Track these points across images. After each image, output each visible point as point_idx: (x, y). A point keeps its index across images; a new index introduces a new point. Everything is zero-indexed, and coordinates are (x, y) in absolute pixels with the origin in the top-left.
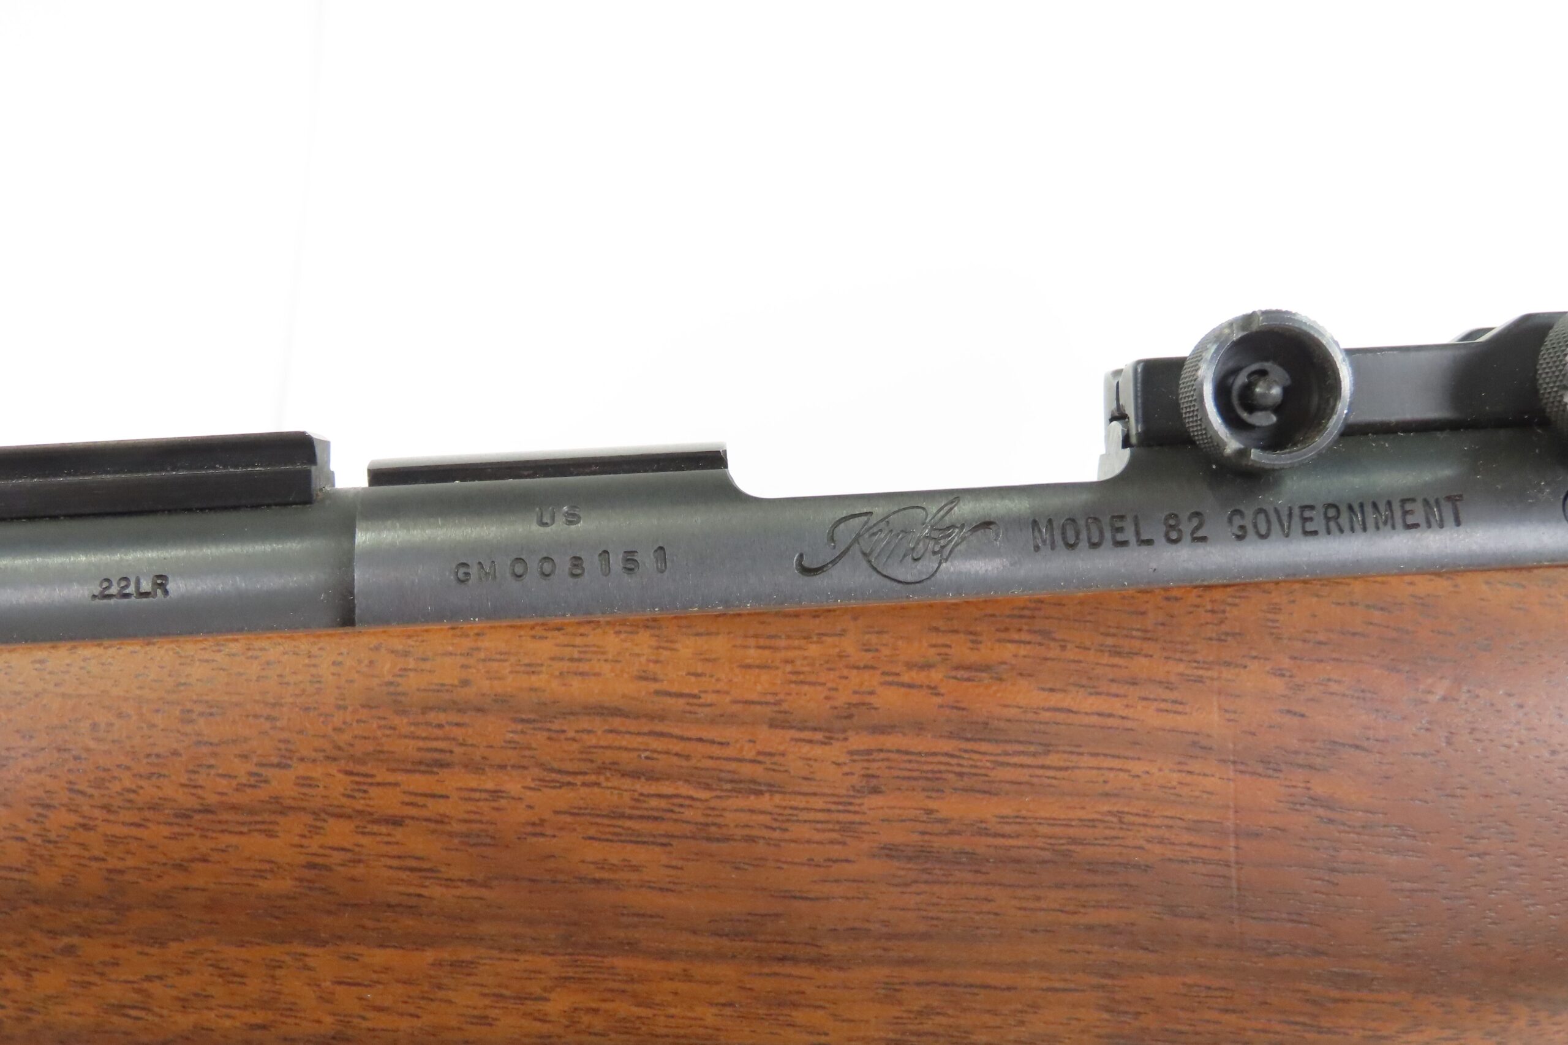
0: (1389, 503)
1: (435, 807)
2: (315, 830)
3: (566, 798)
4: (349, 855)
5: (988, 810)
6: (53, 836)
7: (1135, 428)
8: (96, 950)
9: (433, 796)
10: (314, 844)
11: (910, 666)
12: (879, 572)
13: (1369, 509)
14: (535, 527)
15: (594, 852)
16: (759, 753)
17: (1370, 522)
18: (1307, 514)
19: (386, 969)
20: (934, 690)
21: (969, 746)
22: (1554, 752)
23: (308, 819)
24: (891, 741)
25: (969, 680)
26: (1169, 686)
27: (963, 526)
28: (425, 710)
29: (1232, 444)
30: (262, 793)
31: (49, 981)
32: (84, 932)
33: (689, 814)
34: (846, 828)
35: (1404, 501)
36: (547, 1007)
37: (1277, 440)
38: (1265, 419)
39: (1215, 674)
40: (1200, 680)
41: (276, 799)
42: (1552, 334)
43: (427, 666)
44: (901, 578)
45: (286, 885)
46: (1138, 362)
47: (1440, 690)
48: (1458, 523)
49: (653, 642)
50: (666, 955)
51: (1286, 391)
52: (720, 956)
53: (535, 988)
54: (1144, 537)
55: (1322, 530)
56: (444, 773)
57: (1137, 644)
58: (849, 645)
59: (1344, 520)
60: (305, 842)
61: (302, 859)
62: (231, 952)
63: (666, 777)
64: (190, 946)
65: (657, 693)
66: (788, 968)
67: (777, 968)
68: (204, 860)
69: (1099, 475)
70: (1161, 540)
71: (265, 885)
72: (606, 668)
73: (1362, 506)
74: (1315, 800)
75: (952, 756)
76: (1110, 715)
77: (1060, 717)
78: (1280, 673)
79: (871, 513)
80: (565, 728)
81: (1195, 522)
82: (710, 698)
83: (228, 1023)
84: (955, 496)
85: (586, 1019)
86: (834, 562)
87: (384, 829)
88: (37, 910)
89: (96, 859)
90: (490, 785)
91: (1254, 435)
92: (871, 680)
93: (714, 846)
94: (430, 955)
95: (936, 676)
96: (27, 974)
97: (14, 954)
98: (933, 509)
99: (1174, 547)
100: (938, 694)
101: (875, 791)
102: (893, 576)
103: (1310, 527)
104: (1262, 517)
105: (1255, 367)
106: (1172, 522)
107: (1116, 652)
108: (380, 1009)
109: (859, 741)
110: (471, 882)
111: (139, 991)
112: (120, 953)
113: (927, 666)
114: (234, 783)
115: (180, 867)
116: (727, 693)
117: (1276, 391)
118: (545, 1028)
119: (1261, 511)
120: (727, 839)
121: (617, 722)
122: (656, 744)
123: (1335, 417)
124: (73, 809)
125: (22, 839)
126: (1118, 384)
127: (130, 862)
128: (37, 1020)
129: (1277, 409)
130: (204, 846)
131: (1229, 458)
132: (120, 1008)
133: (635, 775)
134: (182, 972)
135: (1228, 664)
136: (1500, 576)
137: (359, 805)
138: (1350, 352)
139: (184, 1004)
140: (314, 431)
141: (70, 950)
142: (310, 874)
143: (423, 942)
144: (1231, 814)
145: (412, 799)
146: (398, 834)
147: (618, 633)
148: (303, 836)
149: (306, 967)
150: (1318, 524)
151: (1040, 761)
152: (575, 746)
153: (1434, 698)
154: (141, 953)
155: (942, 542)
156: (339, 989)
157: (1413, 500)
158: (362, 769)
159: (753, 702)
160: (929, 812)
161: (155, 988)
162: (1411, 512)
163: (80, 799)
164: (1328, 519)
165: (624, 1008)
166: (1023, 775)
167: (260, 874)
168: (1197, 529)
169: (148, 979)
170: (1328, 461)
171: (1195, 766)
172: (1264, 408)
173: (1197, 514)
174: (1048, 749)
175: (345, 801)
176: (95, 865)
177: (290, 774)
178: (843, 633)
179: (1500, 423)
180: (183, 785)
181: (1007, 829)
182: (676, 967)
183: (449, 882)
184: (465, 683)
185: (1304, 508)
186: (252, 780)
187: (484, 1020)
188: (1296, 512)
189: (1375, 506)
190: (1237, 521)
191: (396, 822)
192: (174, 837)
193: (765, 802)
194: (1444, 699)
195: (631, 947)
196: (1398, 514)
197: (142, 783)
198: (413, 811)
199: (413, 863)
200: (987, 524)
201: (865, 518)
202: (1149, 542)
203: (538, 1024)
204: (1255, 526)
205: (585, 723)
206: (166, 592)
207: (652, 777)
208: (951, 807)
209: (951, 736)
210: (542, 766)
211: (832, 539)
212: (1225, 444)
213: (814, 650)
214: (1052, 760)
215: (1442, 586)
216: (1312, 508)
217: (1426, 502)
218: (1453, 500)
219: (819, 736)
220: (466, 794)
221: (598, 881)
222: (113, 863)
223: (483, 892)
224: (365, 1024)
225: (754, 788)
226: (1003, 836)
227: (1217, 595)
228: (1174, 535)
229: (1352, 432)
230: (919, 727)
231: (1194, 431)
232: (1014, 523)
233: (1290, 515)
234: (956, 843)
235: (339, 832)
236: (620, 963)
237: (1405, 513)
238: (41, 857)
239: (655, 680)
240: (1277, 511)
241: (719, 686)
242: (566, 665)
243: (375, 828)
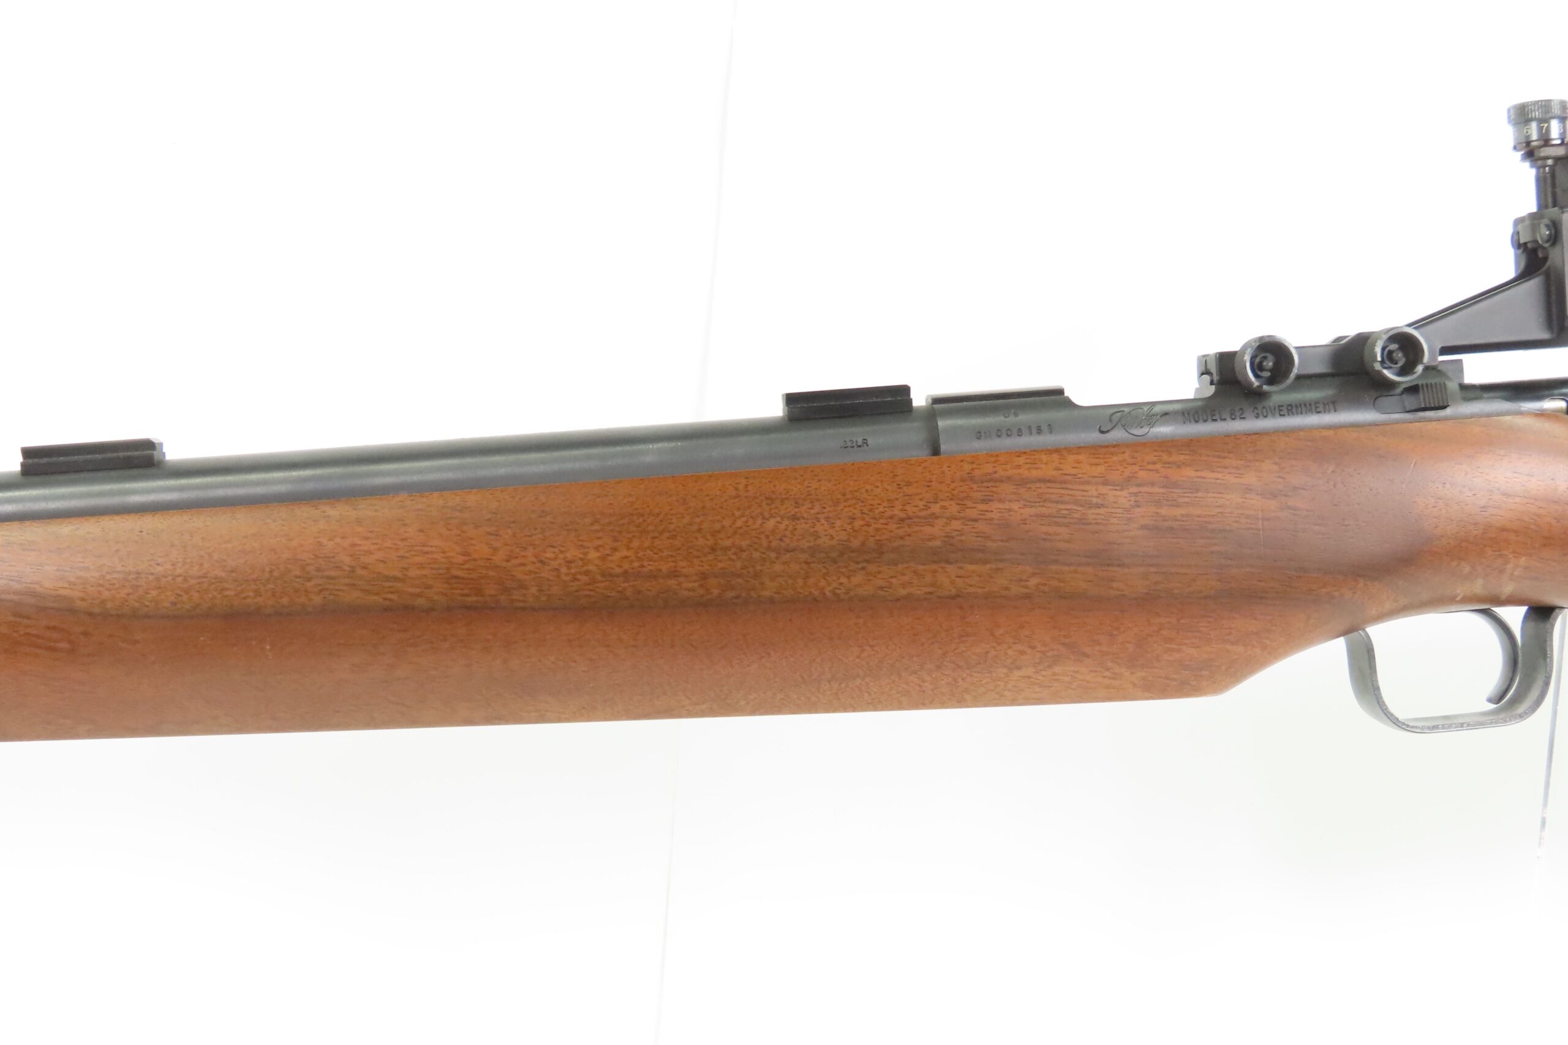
0: (1310, 404)
1: (989, 515)
2: (947, 524)
3: (1032, 511)
4: (960, 533)
5: (1178, 512)
6: (856, 529)
7: (1216, 378)
8: (872, 568)
9: (987, 511)
10: (948, 529)
11: (1149, 463)
12: (1129, 433)
13: (1303, 406)
14: (1002, 418)
15: (1044, 529)
16: (1099, 494)
17: (1304, 412)
18: (1281, 408)
19: (973, 572)
20: (1157, 471)
21: (1169, 490)
22: (1371, 490)
23: (945, 520)
24: (1144, 489)
25: (1169, 468)
26: (1238, 468)
27: (1157, 415)
28: (982, 482)
29: (1255, 383)
30: (929, 512)
31: (857, 579)
32: (868, 561)
33: (1075, 516)
34: (1129, 519)
35: (1316, 403)
36: (1028, 583)
37: (1271, 381)
38: (1267, 374)
39: (1253, 464)
40: (1248, 466)
41: (934, 514)
42: (1369, 341)
43: (981, 467)
44: (1136, 434)
45: (937, 543)
46: (1217, 353)
47: (1331, 469)
48: (1335, 411)
49: (1059, 457)
50: (1070, 565)
51: (1275, 364)
52: (1088, 564)
53: (1024, 577)
54: (1223, 417)
55: (1286, 413)
56: (990, 503)
57: (1226, 454)
58: (1127, 456)
59: (1294, 410)
60: (944, 528)
61: (944, 534)
62: (921, 567)
63: (1067, 503)
64: (905, 565)
65: (1062, 474)
66: (1110, 568)
67: (1106, 568)
68: (909, 535)
69: (1195, 396)
70: (1228, 419)
71: (931, 544)
72: (1043, 466)
73: (1300, 405)
74: (1289, 508)
75: (1165, 494)
76: (1218, 479)
77: (1200, 480)
78: (1276, 464)
79: (1123, 411)
80: (1031, 487)
81: (1241, 411)
82: (1080, 476)
83: (919, 592)
84: (1154, 404)
85: (1042, 587)
86: (1112, 429)
87: (971, 523)
88: (851, 554)
89: (871, 536)
90: (1007, 507)
91: (1263, 380)
92: (1136, 468)
93: (1085, 527)
94: (988, 566)
95: (1158, 466)
96: (849, 577)
97: (844, 570)
98: (1146, 409)
99: (1233, 421)
100: (1159, 473)
101: (1138, 506)
102: (1134, 433)
103: (1282, 413)
104: (1265, 410)
105: (1262, 355)
106: (1232, 412)
107: (1219, 457)
108: (971, 586)
109: (1134, 490)
110: (1002, 541)
111: (888, 582)
112: (880, 569)
113: (1154, 463)
114: (918, 509)
115: (902, 538)
116: (1086, 474)
117: (1271, 364)
118: (1027, 591)
119: (1264, 407)
120: (1090, 524)
121: (1049, 485)
122: (1063, 491)
123: (1292, 373)
124: (863, 519)
125: (845, 530)
126: (1206, 360)
127: (884, 537)
128: (852, 594)
129: (1270, 370)
130: (909, 531)
131: (1255, 389)
132: (881, 588)
133: (1057, 502)
134: (904, 575)
135: (1257, 461)
136: (1351, 429)
137: (962, 515)
138: (1297, 348)
139: (904, 586)
140: (909, 385)
141: (863, 568)
142: (946, 539)
143: (986, 562)
144: (1260, 513)
145: (980, 513)
146: (976, 524)
147: (1045, 454)
148: (943, 526)
149: (946, 572)
150: (1285, 412)
151: (1195, 495)
152: (1035, 493)
153: (1329, 472)
154: (889, 569)
155: (1151, 421)
156: (958, 579)
157: (1319, 403)
158: (962, 503)
159: (1096, 477)
160: (1157, 513)
161: (894, 581)
162: (1282, 410)
163: (865, 516)
164: (1288, 410)
165: (1055, 583)
166: (1186, 500)
167: (929, 540)
168: (1242, 414)
169: (892, 577)
170: (1292, 388)
171: (1247, 496)
172: (1266, 370)
173: (1241, 409)
174: (1197, 491)
175: (957, 514)
176: (872, 539)
177: (938, 505)
178: (1124, 452)
179: (1350, 374)
180: (901, 510)
181: (1184, 519)
182: (1072, 568)
183: (994, 541)
184: (995, 472)
185: (1279, 406)
186: (924, 507)
187: (1007, 589)
188: (1277, 408)
189: (1305, 405)
190: (1256, 411)
191: (976, 520)
192: (899, 528)
193: (1102, 511)
194: (1333, 472)
195: (1056, 562)
196: (1313, 407)
197: (887, 509)
198: (983, 517)
199: (982, 535)
200: (1166, 414)
201: (1122, 413)
202: (1225, 419)
203: (1024, 590)
204: (1262, 413)
205: (1038, 485)
206: (867, 445)
207: (1063, 503)
208: (1164, 511)
209: (1163, 487)
210: (1025, 500)
211: (1110, 420)
212: (1254, 384)
213: (1115, 458)
214: (1199, 494)
215: (1331, 433)
216: (1282, 406)
217: (1324, 404)
218: (1334, 403)
219: (1118, 488)
220: (999, 510)
221: (1044, 539)
222: (878, 538)
223: (1007, 544)
224: (966, 591)
225: (1098, 506)
226: (1183, 521)
227: (1254, 437)
228: (1233, 417)
229: (1299, 377)
230: (1153, 484)
231: (1240, 377)
232: (1175, 413)
233: (1275, 409)
234: (1166, 524)
235: (956, 525)
236: (1054, 567)
237: (1316, 407)
238: (853, 536)
239: (1061, 470)
240: (1270, 408)
241: (1083, 471)
242: (1029, 466)
243: (968, 523)
